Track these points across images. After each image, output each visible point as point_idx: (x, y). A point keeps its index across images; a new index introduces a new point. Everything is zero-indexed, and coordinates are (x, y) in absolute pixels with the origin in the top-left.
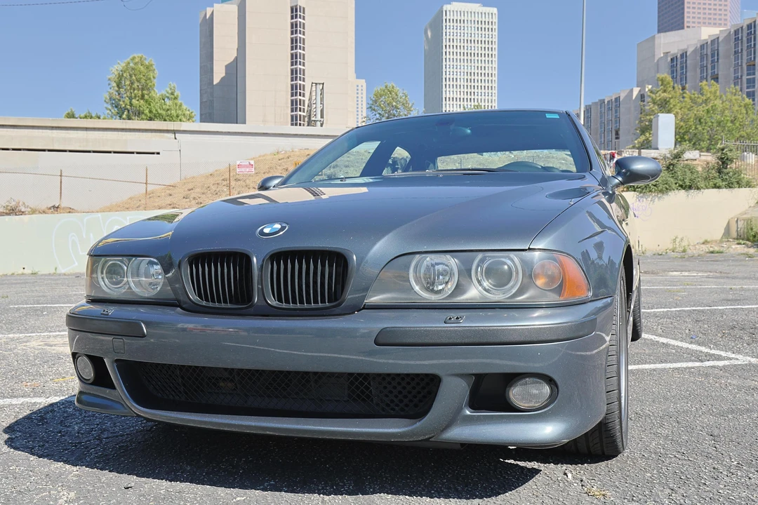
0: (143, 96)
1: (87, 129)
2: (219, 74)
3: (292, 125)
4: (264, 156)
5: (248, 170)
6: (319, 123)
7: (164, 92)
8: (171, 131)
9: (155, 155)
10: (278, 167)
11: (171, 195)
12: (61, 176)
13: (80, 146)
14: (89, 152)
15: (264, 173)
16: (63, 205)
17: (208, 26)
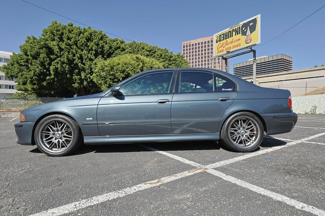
1: (298, 73)
9: (322, 77)
13: (295, 78)
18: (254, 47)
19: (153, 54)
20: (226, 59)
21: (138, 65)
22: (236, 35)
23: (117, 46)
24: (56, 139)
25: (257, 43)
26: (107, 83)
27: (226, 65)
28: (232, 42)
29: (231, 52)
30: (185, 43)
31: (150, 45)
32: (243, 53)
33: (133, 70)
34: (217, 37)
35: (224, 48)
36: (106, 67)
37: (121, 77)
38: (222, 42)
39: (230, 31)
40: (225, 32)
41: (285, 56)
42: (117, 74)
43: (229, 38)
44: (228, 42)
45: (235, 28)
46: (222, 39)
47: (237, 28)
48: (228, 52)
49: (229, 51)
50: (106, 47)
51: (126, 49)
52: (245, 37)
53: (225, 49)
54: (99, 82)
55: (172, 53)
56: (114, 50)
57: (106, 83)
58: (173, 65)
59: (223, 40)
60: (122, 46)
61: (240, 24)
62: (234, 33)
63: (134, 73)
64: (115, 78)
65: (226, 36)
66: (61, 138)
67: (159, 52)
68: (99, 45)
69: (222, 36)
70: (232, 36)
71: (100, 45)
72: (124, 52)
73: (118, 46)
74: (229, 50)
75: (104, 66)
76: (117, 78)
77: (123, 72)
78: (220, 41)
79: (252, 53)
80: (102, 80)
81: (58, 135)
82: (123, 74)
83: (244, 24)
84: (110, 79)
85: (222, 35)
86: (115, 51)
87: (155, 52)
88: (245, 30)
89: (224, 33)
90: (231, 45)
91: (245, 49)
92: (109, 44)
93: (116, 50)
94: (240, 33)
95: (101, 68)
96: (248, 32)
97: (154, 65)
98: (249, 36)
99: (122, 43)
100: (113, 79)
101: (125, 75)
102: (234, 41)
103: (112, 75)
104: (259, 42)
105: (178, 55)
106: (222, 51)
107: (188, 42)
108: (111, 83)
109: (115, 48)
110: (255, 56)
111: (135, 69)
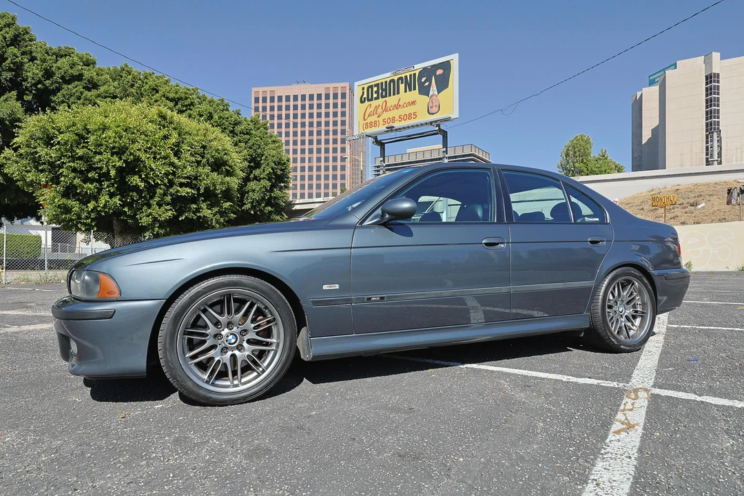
0: (582, 160)
2: (646, 135)
3: (707, 165)
6: (716, 162)
7: (597, 156)
17: (638, 105)
18: (446, 123)
19: (185, 108)
20: (382, 145)
21: (166, 137)
22: (406, 91)
23: (70, 71)
24: (224, 350)
25: (453, 117)
26: (58, 183)
27: (382, 159)
28: (397, 107)
29: (396, 130)
30: (260, 91)
31: (174, 84)
32: (422, 135)
33: (150, 148)
34: (363, 89)
35: (379, 116)
36: (61, 133)
37: (114, 166)
38: (374, 103)
39: (393, 81)
40: (381, 81)
41: (477, 150)
42: (98, 157)
43: (390, 95)
44: (388, 105)
45: (405, 74)
46: (375, 95)
47: (408, 74)
48: (391, 129)
49: (393, 127)
50: (32, 72)
51: (100, 83)
52: (425, 99)
53: (381, 119)
54: (30, 177)
55: (239, 114)
56: (59, 83)
57: (56, 180)
58: (243, 144)
59: (376, 99)
60: (88, 73)
61: (416, 67)
62: (402, 86)
63: (155, 158)
64: (91, 169)
65: (385, 90)
66: (240, 347)
67: (204, 107)
68: (7, 59)
69: (375, 89)
70: (398, 93)
71: (9, 61)
72: (94, 92)
73: (75, 72)
74: (391, 124)
75: (53, 128)
76: (97, 168)
77: (120, 152)
78: (369, 100)
79: (440, 137)
80: (42, 171)
81: (230, 337)
82: (120, 159)
83: (424, 69)
84: (74, 170)
85: (376, 85)
86: (65, 86)
87: (192, 104)
88: (427, 84)
89: (379, 82)
90: (396, 113)
91: (427, 126)
92: (44, 61)
93: (69, 82)
94: (414, 89)
95: (39, 134)
96: (433, 89)
97: (211, 141)
98: (434, 97)
99: (88, 65)
100: (81, 172)
101: (125, 161)
102: (401, 103)
103: (81, 158)
104: (455, 114)
105: (254, 122)
106: (375, 124)
107: (268, 89)
108: (77, 181)
109: (63, 78)
110: (445, 145)
111: (155, 146)
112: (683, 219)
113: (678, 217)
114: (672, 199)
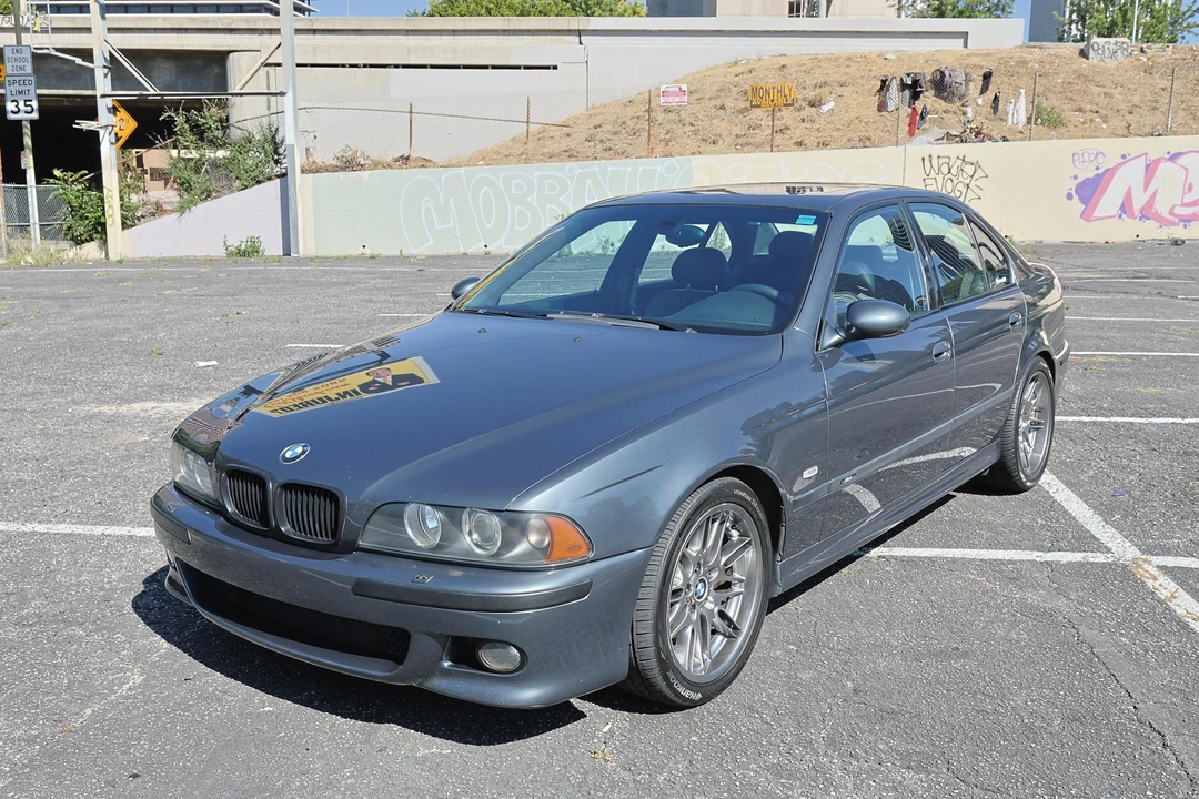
1: (454, 32)
4: (714, 68)
5: (677, 99)
8: (575, 30)
9: (551, 70)
10: (733, 89)
11: (568, 135)
12: (411, 112)
13: (446, 59)
14: (457, 67)
15: (710, 99)
16: (413, 155)
112: (797, 134)
113: (787, 128)
114: (787, 93)
